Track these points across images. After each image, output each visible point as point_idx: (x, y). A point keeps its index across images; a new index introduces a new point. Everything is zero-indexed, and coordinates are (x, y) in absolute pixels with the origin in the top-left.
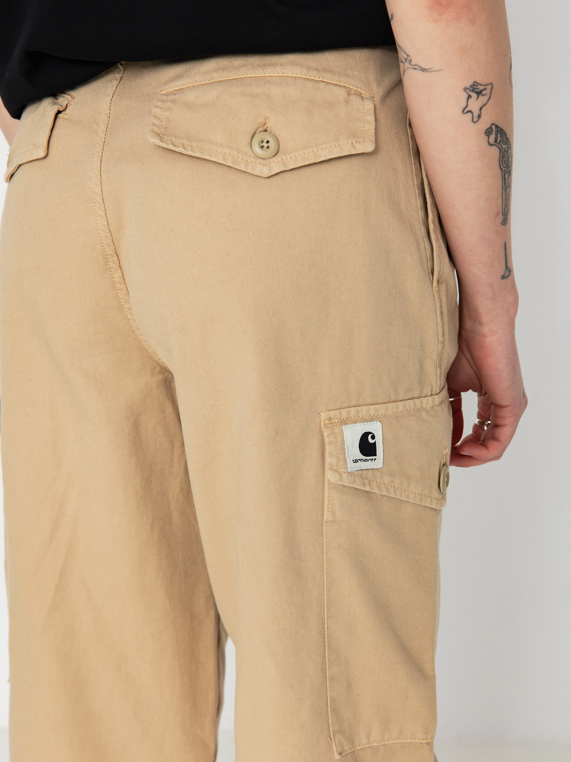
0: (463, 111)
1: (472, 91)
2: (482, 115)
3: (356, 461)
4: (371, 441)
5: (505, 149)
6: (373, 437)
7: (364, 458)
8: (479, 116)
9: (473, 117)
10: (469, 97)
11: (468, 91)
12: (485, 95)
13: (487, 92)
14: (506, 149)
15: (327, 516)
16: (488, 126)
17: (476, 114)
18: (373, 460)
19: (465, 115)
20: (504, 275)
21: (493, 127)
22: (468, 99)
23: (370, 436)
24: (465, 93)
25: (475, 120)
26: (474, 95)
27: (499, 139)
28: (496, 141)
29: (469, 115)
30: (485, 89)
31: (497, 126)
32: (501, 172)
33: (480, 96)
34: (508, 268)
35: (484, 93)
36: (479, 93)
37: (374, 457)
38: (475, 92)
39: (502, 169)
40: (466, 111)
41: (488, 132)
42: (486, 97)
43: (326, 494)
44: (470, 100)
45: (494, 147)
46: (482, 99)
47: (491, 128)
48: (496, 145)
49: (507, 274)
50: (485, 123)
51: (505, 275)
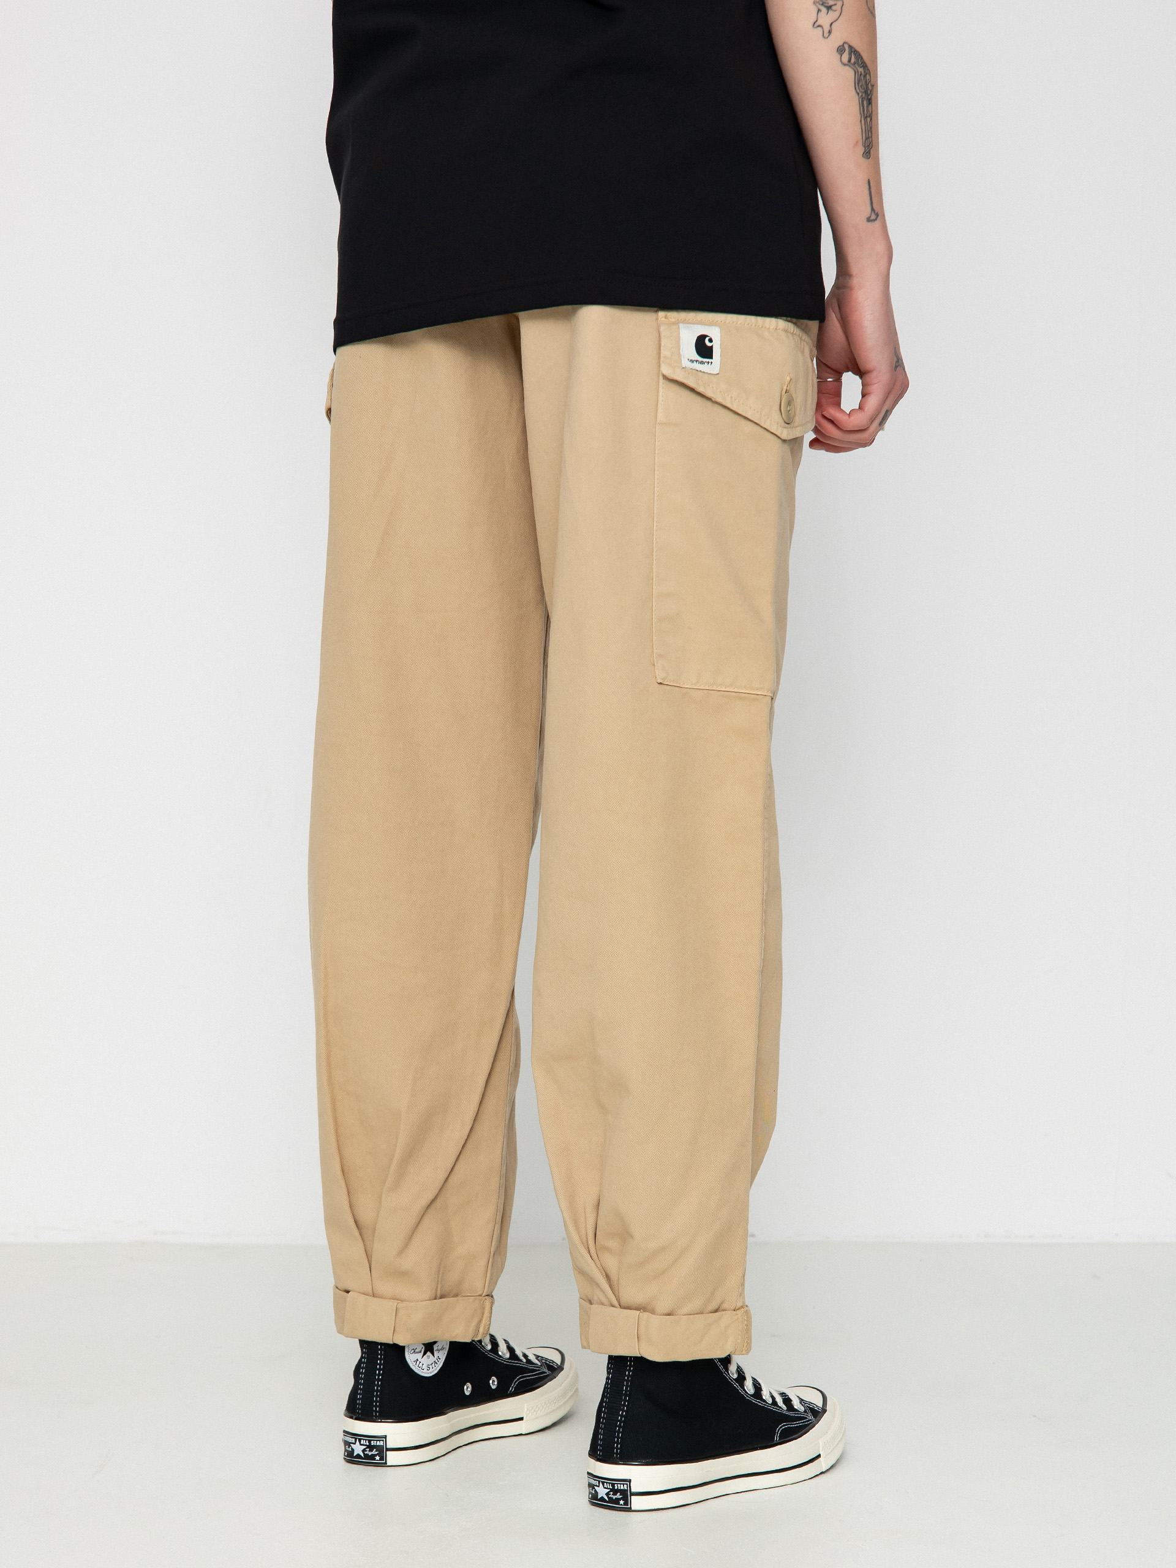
0: (813, 25)
1: (822, 4)
2: (833, 31)
3: (692, 361)
4: (708, 344)
5: (861, 72)
6: (711, 341)
7: (700, 359)
8: (830, 32)
9: (823, 32)
10: (819, 11)
11: (818, 4)
12: (835, 11)
13: (838, 7)
14: (863, 73)
15: (661, 417)
16: (841, 43)
17: (827, 28)
18: (710, 364)
19: (815, 29)
20: (870, 217)
21: (846, 46)
22: (818, 13)
23: (707, 339)
24: (814, 6)
25: (826, 35)
26: (824, 10)
27: (853, 60)
28: (849, 61)
29: (820, 28)
30: (836, 5)
31: (850, 47)
32: (857, 97)
33: (830, 12)
34: (874, 211)
35: (834, 8)
36: (829, 8)
37: (710, 360)
38: (825, 6)
39: (858, 94)
40: (816, 25)
41: (841, 50)
42: (837, 14)
43: (661, 393)
44: (819, 14)
45: (847, 68)
46: (833, 15)
47: (843, 45)
48: (850, 66)
49: (873, 217)
50: (837, 39)
51: (872, 218)
